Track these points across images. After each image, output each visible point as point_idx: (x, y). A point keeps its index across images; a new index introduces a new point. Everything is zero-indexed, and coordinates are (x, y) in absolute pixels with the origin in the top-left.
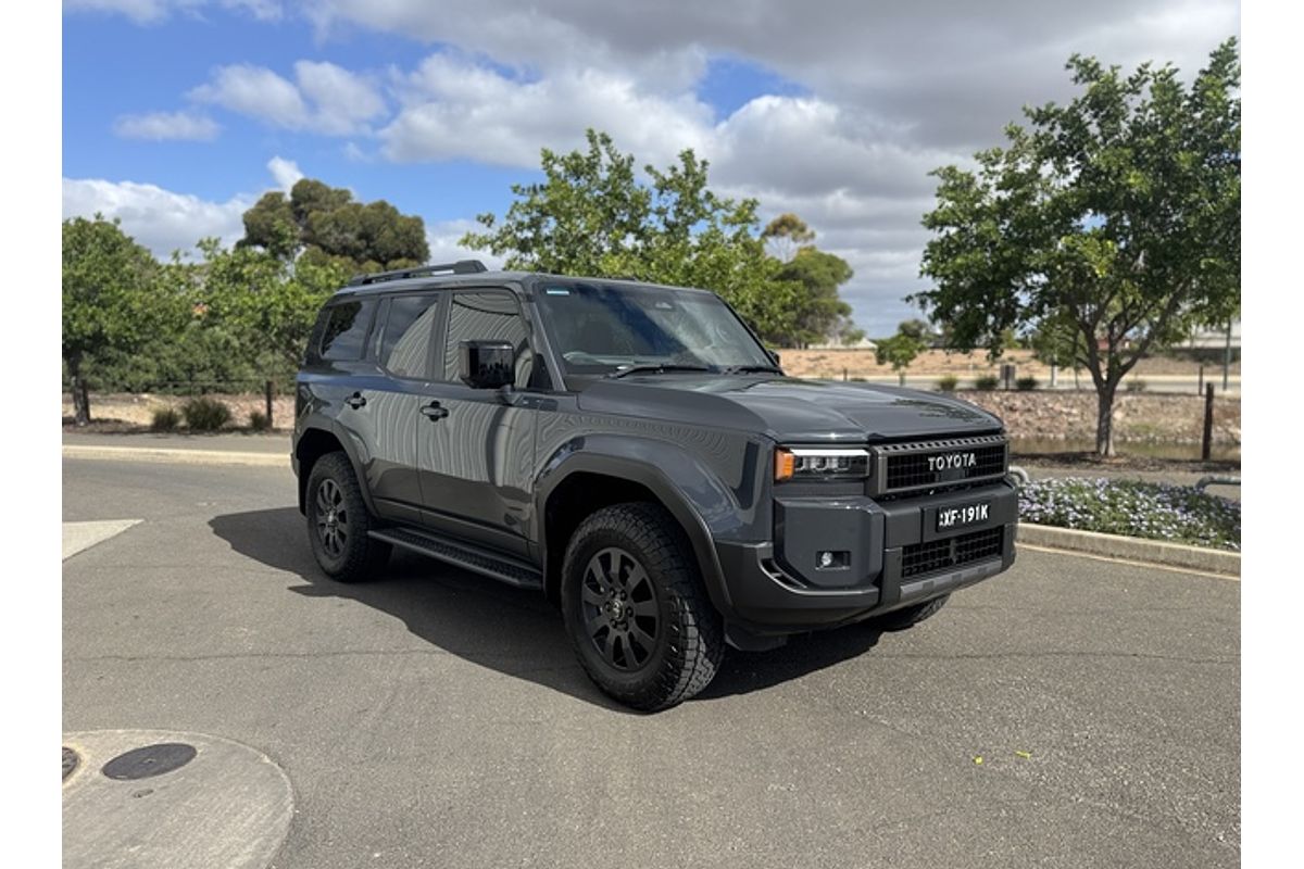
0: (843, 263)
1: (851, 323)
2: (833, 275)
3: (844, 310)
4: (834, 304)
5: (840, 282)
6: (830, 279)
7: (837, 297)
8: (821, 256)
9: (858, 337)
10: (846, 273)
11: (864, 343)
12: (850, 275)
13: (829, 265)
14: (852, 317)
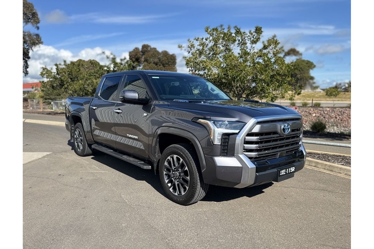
0: (312, 64)
1: (314, 83)
3: (312, 78)
4: (309, 77)
5: (312, 69)
6: (308, 68)
7: (310, 74)
8: (304, 61)
9: (317, 87)
10: (313, 66)
11: (318, 90)
12: (315, 66)
13: (307, 64)
14: (315, 81)
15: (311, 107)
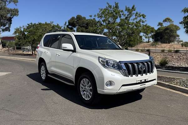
1: (179, 39)
2: (176, 29)
4: (176, 35)
10: (179, 28)
13: (175, 27)
15: (174, 52)
